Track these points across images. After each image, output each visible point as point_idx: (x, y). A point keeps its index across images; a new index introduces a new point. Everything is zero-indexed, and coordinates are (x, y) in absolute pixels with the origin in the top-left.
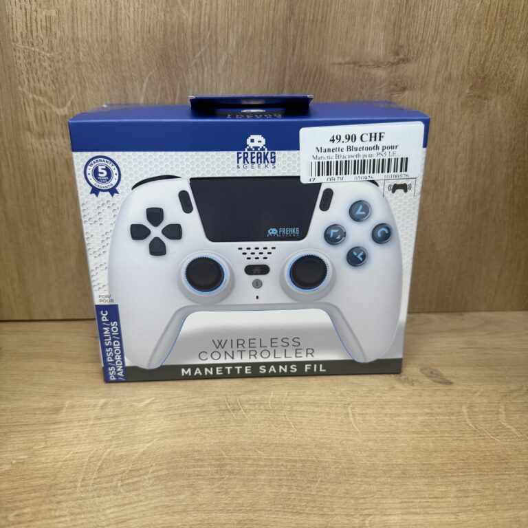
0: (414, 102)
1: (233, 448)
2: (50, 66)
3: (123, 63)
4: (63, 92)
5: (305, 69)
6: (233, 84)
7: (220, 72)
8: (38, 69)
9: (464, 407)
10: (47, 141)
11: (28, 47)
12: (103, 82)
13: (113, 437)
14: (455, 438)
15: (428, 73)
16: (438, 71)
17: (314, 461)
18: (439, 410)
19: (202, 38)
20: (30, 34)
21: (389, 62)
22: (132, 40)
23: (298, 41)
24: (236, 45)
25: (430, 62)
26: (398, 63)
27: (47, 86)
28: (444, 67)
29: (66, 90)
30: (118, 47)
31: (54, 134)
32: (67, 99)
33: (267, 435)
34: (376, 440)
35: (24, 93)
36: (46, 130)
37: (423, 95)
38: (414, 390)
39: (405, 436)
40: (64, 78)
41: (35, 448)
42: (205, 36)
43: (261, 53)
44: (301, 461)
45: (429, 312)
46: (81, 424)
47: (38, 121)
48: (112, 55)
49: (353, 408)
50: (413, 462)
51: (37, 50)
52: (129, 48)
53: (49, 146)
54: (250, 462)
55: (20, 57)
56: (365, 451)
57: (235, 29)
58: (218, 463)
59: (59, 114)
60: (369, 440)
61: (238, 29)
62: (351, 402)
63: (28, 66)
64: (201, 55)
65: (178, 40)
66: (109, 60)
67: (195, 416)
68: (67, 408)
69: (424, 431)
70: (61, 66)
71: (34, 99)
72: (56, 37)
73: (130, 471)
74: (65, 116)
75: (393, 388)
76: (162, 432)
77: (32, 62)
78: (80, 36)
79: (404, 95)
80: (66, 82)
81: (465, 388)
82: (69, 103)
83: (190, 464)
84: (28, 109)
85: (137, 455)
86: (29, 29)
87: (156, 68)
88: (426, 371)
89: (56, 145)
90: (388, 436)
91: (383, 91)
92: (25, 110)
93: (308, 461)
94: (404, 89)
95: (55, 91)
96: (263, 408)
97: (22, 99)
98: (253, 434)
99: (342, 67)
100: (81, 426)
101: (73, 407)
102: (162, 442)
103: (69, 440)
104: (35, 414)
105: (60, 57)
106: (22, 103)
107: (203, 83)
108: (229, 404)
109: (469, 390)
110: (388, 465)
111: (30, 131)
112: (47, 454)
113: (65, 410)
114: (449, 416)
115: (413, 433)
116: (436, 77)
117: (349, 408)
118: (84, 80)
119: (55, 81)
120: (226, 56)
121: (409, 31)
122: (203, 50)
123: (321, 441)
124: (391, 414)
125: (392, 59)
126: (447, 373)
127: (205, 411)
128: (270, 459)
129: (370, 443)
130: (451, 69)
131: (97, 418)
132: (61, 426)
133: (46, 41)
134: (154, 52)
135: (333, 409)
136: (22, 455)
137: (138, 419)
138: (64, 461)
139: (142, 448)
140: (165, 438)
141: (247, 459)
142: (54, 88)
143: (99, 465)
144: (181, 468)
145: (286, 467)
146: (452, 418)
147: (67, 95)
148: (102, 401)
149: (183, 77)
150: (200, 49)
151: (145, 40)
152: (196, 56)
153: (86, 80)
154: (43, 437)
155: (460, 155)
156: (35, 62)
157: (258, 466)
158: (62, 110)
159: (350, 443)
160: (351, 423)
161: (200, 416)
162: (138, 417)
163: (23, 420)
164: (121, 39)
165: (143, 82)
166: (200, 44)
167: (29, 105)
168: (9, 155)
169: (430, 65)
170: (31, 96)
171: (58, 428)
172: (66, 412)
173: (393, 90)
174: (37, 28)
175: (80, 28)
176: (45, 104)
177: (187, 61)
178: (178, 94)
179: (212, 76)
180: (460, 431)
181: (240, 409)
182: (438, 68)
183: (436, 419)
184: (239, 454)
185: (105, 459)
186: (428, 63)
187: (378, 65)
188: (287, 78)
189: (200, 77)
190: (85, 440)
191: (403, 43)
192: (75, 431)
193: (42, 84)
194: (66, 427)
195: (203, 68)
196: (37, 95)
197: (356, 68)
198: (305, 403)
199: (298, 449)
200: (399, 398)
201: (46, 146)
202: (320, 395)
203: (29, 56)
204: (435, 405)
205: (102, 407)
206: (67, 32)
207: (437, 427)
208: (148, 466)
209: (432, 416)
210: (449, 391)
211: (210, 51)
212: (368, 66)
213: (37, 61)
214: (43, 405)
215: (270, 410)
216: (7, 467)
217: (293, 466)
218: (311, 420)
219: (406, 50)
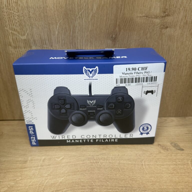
0: (171, 33)
1: (97, 181)
2: (18, 19)
3: (48, 17)
4: (24, 29)
5: (125, 19)
6: (95, 25)
7: (89, 20)
8: (13, 20)
9: (189, 161)
10: (18, 50)
11: (8, 11)
12: (40, 26)
13: (48, 175)
14: (187, 176)
15: (177, 20)
16: (182, 20)
17: (130, 187)
18: (179, 163)
19: (82, 6)
20: (9, 5)
21: (161, 16)
22: (52, 7)
23: (123, 7)
24: (96, 9)
25: (179, 16)
26: (165, 16)
27: (17, 27)
28: (184, 18)
29: (25, 29)
30: (46, 11)
31: (21, 47)
32: (25, 32)
33: (110, 174)
34: (155, 177)
35: (7, 30)
36: (17, 45)
37: (175, 30)
38: (169, 153)
39: (166, 175)
40: (24, 24)
41: (17, 179)
42: (83, 5)
43: (107, 12)
44: (125, 187)
45: (172, 117)
46: (35, 168)
47: (14, 41)
48: (44, 13)
49: (145, 162)
50: (170, 187)
51: (12, 12)
52: (51, 11)
53: (19, 52)
54: (104, 187)
55: (5, 15)
56: (151, 182)
57: (96, 2)
58: (91, 187)
59: (22, 39)
60: (152, 177)
61: (97, 2)
62: (144, 159)
63: (9, 19)
64: (81, 13)
65: (72, 7)
66: (43, 16)
67: (81, 165)
68: (30, 161)
69: (174, 173)
70: (23, 19)
71: (12, 33)
72: (20, 6)
73: (56, 191)
74: (25, 40)
75: (160, 152)
76: (68, 173)
77: (10, 17)
78: (30, 6)
79: (167, 30)
80: (25, 25)
81: (189, 152)
82: (26, 34)
83: (80, 188)
84: (9, 37)
85: (58, 183)
86: (8, 3)
87: (62, 19)
88: (172, 144)
89: (22, 51)
90: (159, 175)
91: (158, 28)
92: (8, 37)
93: (128, 187)
94: (167, 27)
95: (20, 29)
96: (108, 162)
97: (7, 33)
98: (105, 174)
99: (141, 18)
100: (35, 169)
101: (32, 160)
102: (68, 177)
103: (31, 176)
104: (17, 163)
105: (22, 15)
106: (7, 34)
107: (82, 25)
108: (94, 160)
109: (191, 153)
110: (160, 189)
111: (11, 46)
112: (22, 183)
113: (28, 162)
114: (183, 165)
115: (170, 173)
116: (181, 22)
117: (143, 162)
118: (32, 25)
119: (20, 25)
120: (92, 13)
121: (171, 2)
122: (82, 11)
123: (133, 177)
124: (160, 165)
125: (162, 15)
126: (181, 145)
127: (85, 163)
128: (112, 186)
129: (152, 178)
130: (187, 19)
131: (42, 166)
132: (27, 169)
133: (16, 8)
134: (62, 12)
135: (137, 162)
136: (12, 183)
137: (58, 166)
138: (29, 186)
139: (60, 180)
140: (69, 175)
141: (103, 186)
142: (20, 28)
143: (43, 188)
144: (76, 190)
145: (119, 190)
146: (185, 166)
147: (26, 31)
148: (43, 158)
149: (74, 23)
150: (81, 11)
151: (58, 7)
152: (79, 14)
153: (33, 25)
154: (20, 175)
155: (189, 55)
156: (11, 17)
157: (107, 189)
158: (23, 37)
159: (144, 178)
160: (144, 169)
161: (83, 165)
162: (58, 165)
163: (12, 167)
164: (47, 7)
165: (57, 25)
166: (81, 8)
167: (10, 35)
168: (2, 55)
169: (178, 17)
170: (10, 31)
171: (26, 170)
172: (29, 163)
173: (162, 28)
174: (12, 2)
175: (30, 3)
176: (16, 35)
177: (76, 16)
178: (72, 30)
179: (86, 22)
180: (189, 172)
181: (99, 162)
182: (182, 18)
183: (178, 167)
184: (99, 183)
185: (45, 185)
186: (178, 16)
187: (156, 17)
188: (118, 23)
189: (81, 23)
190: (37, 176)
191: (167, 8)
192: (33, 172)
193: (15, 26)
194: (29, 170)
195: (82, 19)
196: (13, 31)
197: (147, 18)
198: (125, 159)
199: (123, 181)
200: (163, 157)
201: (18, 52)
202: (131, 156)
203: (9, 15)
204: (178, 160)
205: (43, 161)
206: (24, 4)
207: (179, 171)
208: (63, 188)
209: (176, 166)
210: (183, 153)
211: (85, 11)
212: (152, 18)
213: (12, 17)
214: (20, 159)
215: (111, 163)
216: (6, 189)
217: (122, 189)
218: (128, 168)
219: (169, 11)
